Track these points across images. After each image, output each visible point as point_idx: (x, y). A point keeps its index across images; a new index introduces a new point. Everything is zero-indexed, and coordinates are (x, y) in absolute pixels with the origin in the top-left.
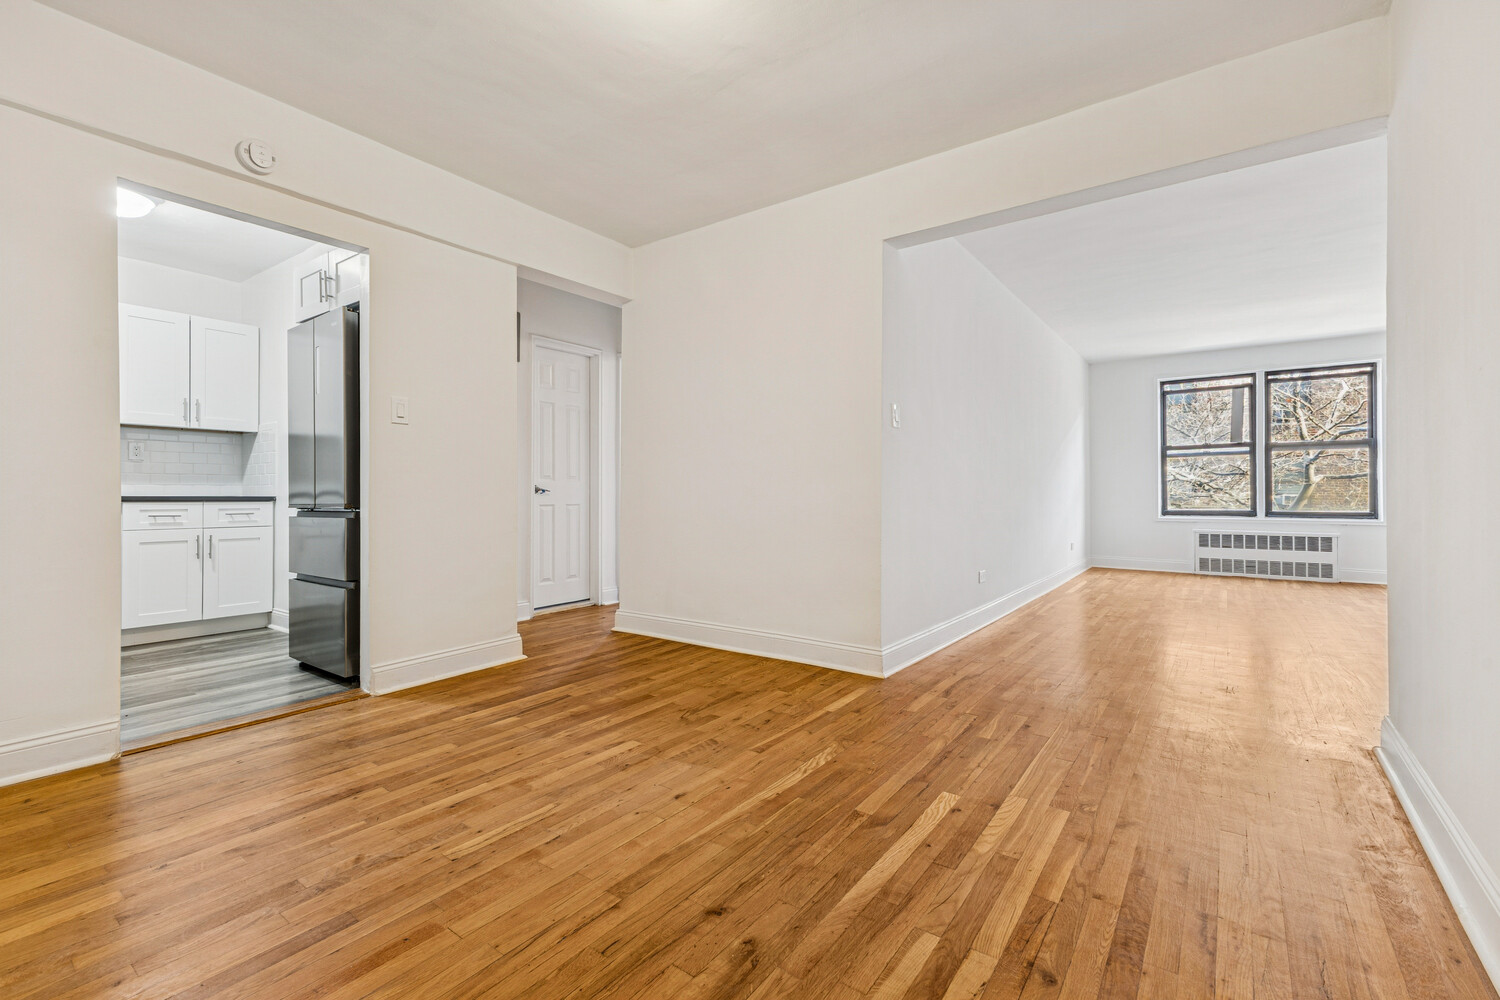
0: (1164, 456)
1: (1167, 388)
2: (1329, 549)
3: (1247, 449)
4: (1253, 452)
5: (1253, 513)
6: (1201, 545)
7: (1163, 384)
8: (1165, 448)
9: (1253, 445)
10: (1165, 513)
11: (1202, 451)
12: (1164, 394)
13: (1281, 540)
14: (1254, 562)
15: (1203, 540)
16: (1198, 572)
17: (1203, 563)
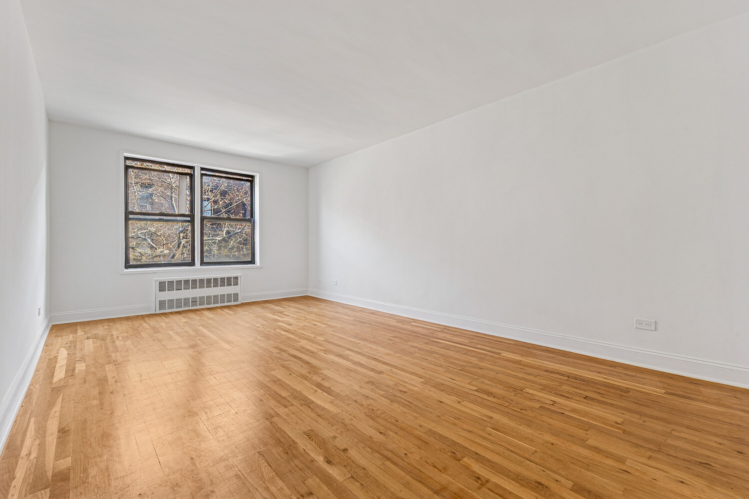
0: (127, 219)
1: (129, 163)
2: (236, 284)
3: (189, 219)
4: (192, 222)
5: (192, 263)
6: (160, 291)
7: (126, 158)
8: (127, 213)
9: (192, 216)
10: (128, 266)
11: (157, 217)
12: (127, 168)
13: (212, 281)
14: (196, 298)
15: (162, 286)
16: (158, 312)
17: (162, 304)
